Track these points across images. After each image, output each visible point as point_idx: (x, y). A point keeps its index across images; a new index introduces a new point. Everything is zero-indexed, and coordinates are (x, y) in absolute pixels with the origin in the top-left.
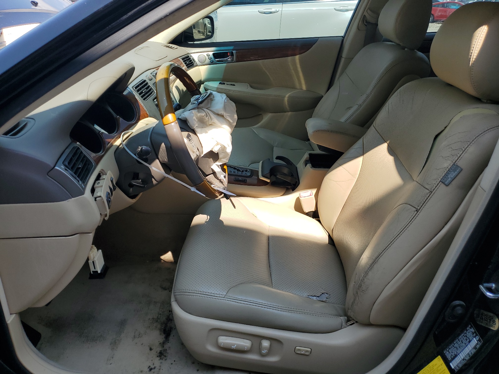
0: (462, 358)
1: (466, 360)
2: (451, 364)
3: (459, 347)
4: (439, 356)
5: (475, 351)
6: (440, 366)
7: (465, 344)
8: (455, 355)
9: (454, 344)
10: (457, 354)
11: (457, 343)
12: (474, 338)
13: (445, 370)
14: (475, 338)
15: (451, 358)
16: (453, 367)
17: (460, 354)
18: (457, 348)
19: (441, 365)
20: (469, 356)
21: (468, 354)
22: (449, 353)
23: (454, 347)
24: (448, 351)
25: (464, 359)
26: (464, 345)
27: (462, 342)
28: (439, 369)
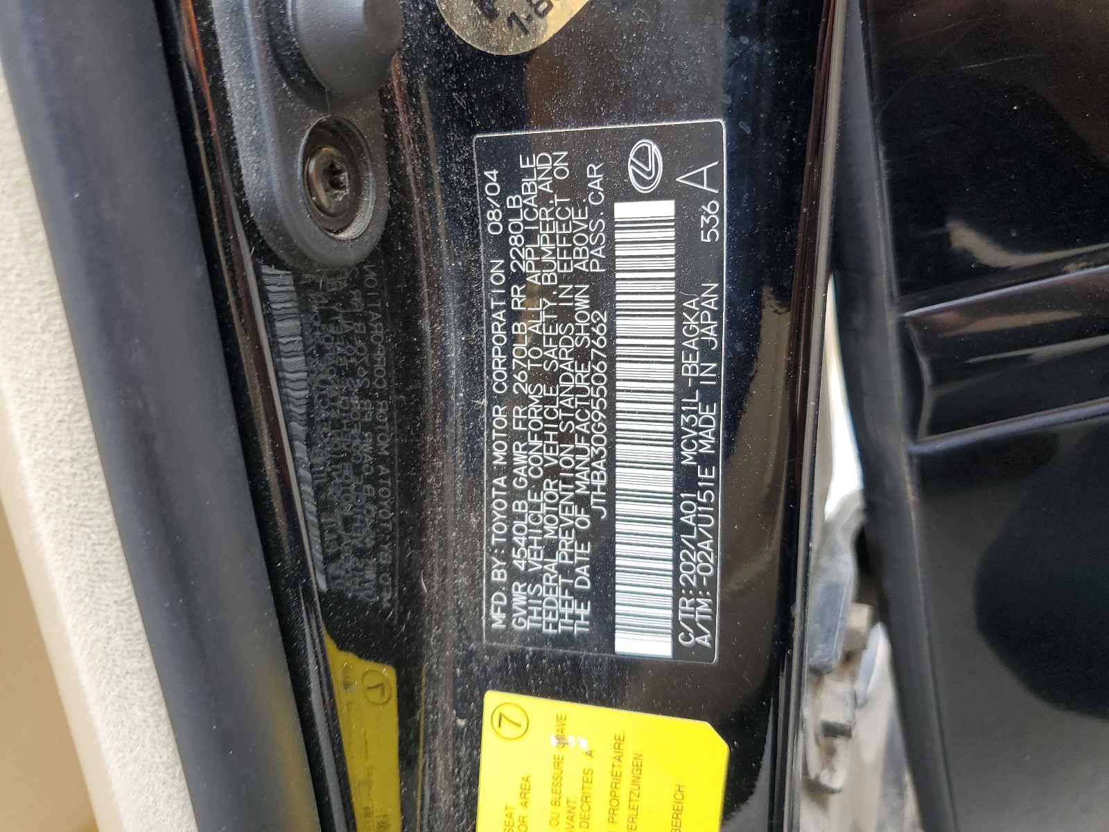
0: (665, 482)
1: (705, 461)
2: (626, 644)
3: (564, 438)
4: (494, 700)
5: (711, 296)
6: (558, 762)
7: (581, 356)
8: (582, 538)
9: (508, 470)
10: (595, 515)
11: (522, 437)
12: (623, 210)
13: (619, 742)
14: (631, 196)
15: (581, 597)
16: (660, 647)
17: (625, 479)
18: (553, 472)
19: (561, 740)
20: (709, 397)
21: (683, 389)
22: (535, 578)
23: (522, 495)
24: (514, 574)
25: (686, 480)
26: (578, 376)
27: (552, 378)
28: (572, 790)
